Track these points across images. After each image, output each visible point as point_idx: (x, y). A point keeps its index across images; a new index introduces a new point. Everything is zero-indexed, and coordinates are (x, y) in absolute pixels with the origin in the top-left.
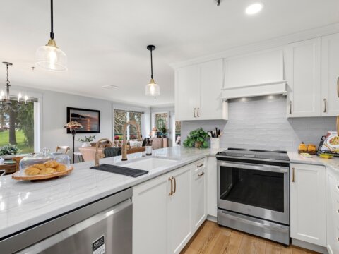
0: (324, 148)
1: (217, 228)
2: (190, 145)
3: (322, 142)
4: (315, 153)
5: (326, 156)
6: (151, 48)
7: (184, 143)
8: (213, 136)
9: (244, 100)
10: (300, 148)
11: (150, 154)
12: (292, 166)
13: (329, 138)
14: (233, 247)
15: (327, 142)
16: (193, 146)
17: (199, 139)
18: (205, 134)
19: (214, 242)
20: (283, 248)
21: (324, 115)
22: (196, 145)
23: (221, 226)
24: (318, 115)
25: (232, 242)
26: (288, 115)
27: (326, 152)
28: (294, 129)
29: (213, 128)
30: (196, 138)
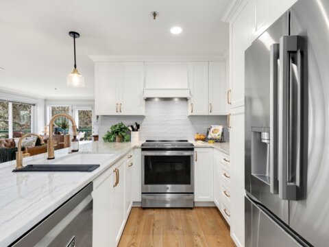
0: (209, 137)
1: (142, 211)
2: (112, 139)
3: (208, 133)
4: (205, 140)
5: (212, 141)
6: (74, 34)
7: (104, 138)
8: (133, 130)
9: (157, 100)
10: (196, 137)
11: (77, 151)
12: (195, 150)
13: (212, 130)
14: (158, 221)
15: (211, 133)
16: (114, 141)
17: (120, 133)
18: (126, 128)
19: (143, 224)
20: (190, 211)
21: (211, 114)
22: (117, 139)
23: (144, 209)
24: (207, 114)
25: (156, 218)
26: (190, 114)
27: (211, 139)
28: (192, 123)
29: (132, 122)
30: (117, 133)
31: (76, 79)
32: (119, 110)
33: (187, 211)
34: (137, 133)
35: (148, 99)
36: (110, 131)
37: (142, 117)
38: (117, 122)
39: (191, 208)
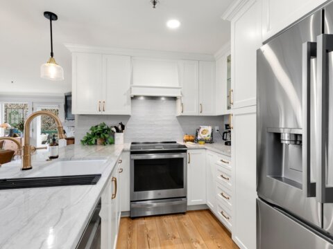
0: (199, 137)
1: (131, 222)
2: (93, 142)
3: (197, 135)
4: (195, 140)
5: (203, 142)
6: (51, 16)
7: (82, 141)
9: (142, 98)
10: (185, 138)
11: (57, 157)
12: (188, 151)
13: (201, 130)
15: (200, 133)
16: (96, 144)
17: (101, 135)
18: (108, 129)
20: (183, 216)
21: (201, 114)
22: (99, 141)
23: (134, 218)
24: (197, 114)
25: (149, 228)
27: (201, 140)
28: (181, 124)
29: (116, 123)
30: (99, 134)
31: (52, 71)
32: (102, 109)
33: (180, 216)
34: (122, 134)
35: (134, 98)
36: (90, 132)
37: (128, 117)
38: (98, 122)
39: (184, 213)
